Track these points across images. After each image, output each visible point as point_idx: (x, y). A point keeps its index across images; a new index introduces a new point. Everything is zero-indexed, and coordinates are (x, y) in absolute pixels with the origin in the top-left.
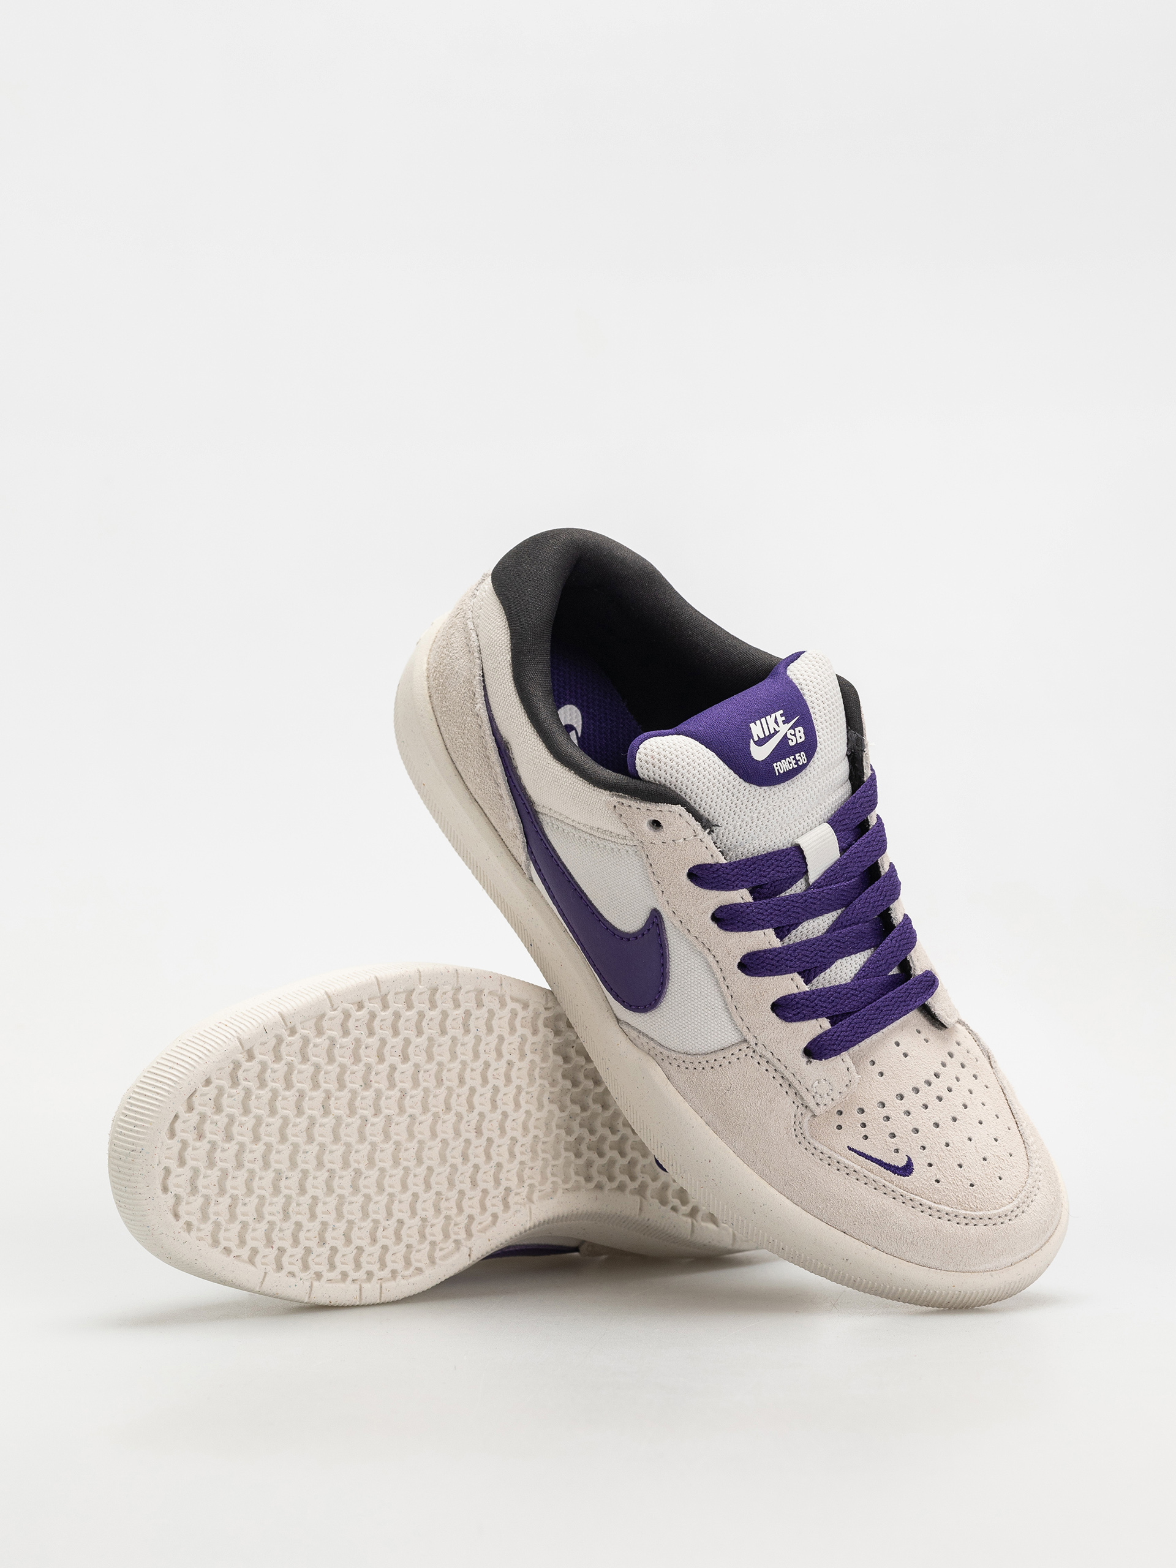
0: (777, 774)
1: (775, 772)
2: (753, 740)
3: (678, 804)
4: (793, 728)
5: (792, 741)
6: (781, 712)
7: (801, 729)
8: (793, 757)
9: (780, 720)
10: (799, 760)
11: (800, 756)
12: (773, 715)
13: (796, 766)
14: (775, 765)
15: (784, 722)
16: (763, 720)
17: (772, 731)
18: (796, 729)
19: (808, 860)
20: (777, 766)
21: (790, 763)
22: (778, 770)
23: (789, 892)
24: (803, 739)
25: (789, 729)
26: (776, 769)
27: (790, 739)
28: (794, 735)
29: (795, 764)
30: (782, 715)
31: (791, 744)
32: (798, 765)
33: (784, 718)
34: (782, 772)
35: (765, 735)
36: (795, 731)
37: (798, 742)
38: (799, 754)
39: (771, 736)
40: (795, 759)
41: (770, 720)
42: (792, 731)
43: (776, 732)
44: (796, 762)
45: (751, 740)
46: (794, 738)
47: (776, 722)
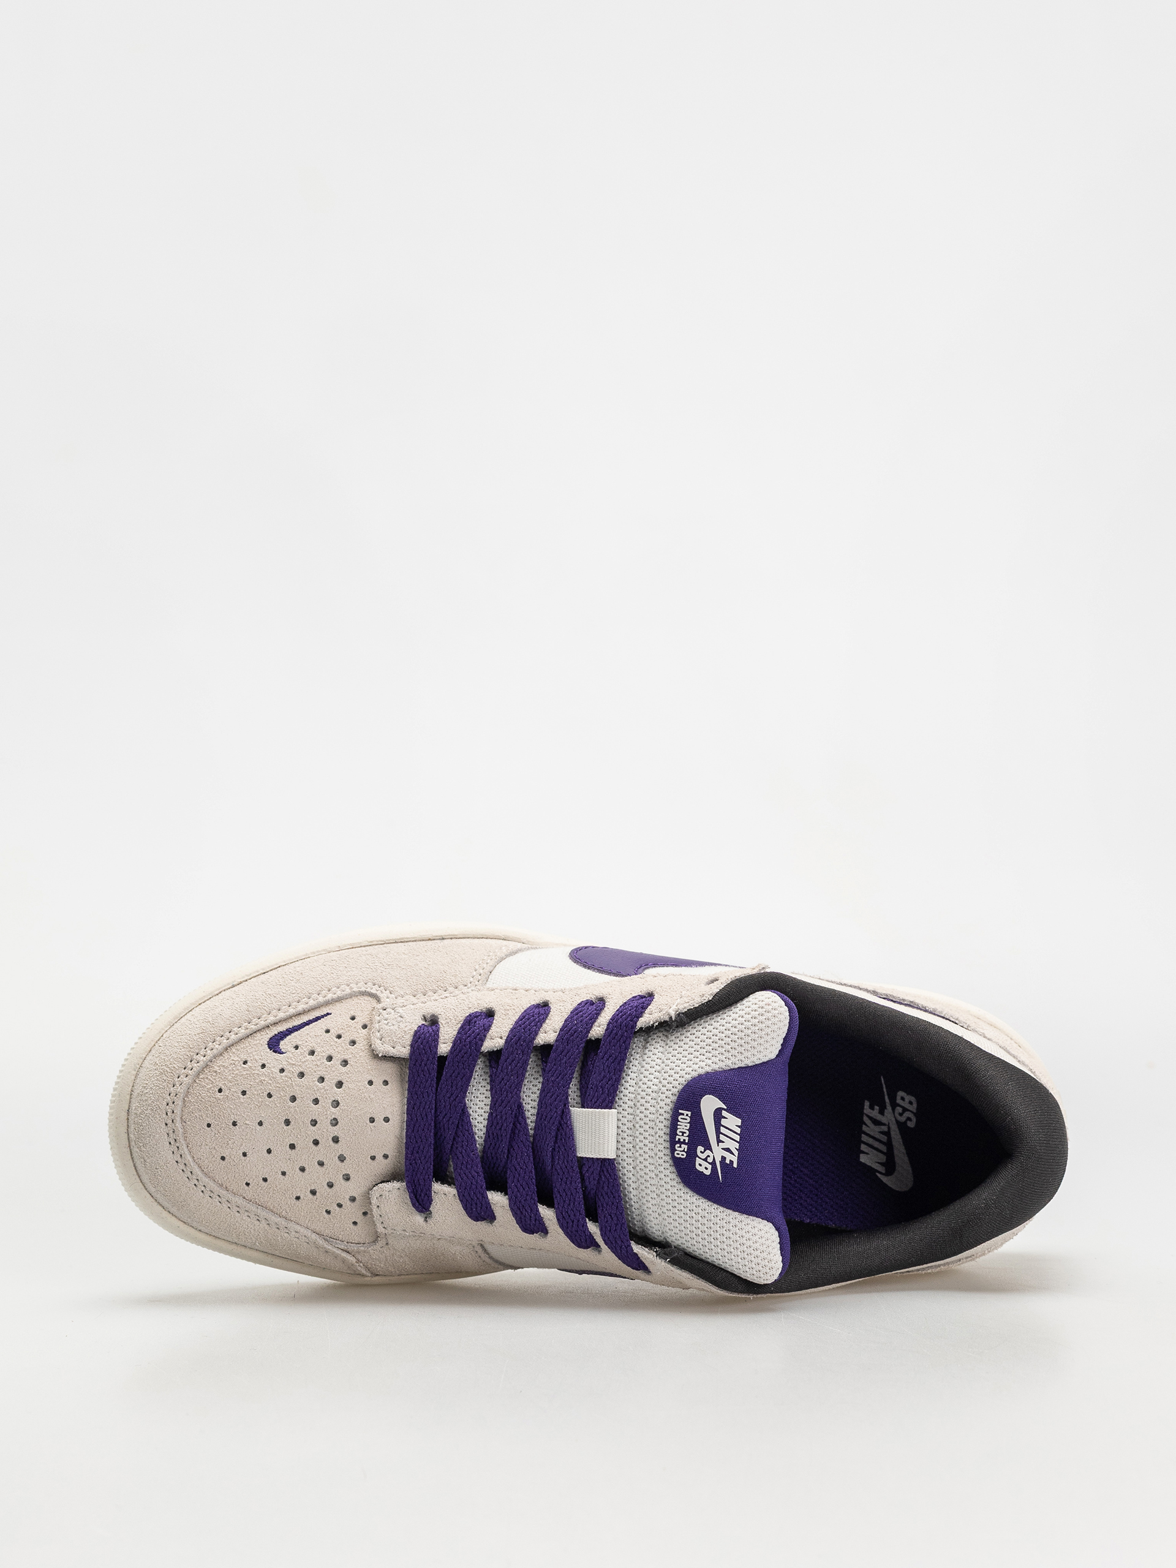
0: (680, 1111)
1: (683, 1110)
2: (724, 1109)
4: (713, 1164)
5: (701, 1152)
6: (735, 1165)
7: (708, 1173)
8: (687, 1141)
9: (729, 1157)
10: (680, 1147)
11: (684, 1151)
12: (736, 1153)
13: (677, 1140)
14: (689, 1113)
15: (723, 1158)
16: (737, 1138)
17: (722, 1137)
18: (710, 1167)
19: (594, 1111)
20: (687, 1115)
21: (683, 1133)
22: (683, 1114)
23: (574, 1081)
24: (698, 1168)
25: (714, 1159)
26: (685, 1112)
27: (705, 1151)
28: (705, 1160)
29: (679, 1139)
30: (732, 1162)
31: (700, 1148)
32: (677, 1143)
33: (728, 1162)
34: (680, 1118)
35: (723, 1126)
36: (709, 1163)
37: (697, 1159)
38: (686, 1150)
39: (718, 1133)
40: (684, 1142)
41: (734, 1146)
42: (710, 1160)
43: (719, 1141)
44: (679, 1142)
45: (726, 1108)
46: (703, 1156)
47: (728, 1150)
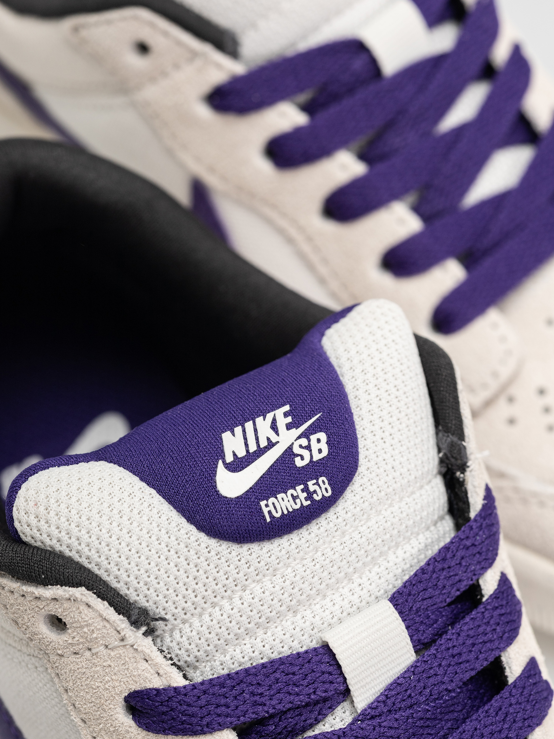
0: (268, 520)
1: (264, 516)
2: (224, 462)
3: (81, 585)
4: (306, 435)
5: (302, 458)
6: (287, 408)
7: (322, 436)
8: (302, 487)
9: (282, 422)
10: (315, 492)
11: (317, 484)
12: (270, 416)
13: (309, 502)
14: (263, 503)
15: (289, 427)
16: (249, 425)
17: (263, 443)
18: (313, 438)
19: (345, 670)
20: (267, 506)
21: (294, 498)
22: (270, 512)
23: (319, 729)
24: (325, 452)
25: (299, 437)
26: (265, 510)
27: (298, 455)
28: (308, 448)
29: (306, 499)
30: (286, 415)
31: (299, 463)
32: (313, 500)
33: (289, 419)
34: (278, 515)
35: (248, 451)
36: (309, 441)
37: (315, 459)
38: (315, 481)
39: (260, 452)
40: (306, 489)
41: (263, 423)
42: (304, 442)
43: (271, 445)
44: (310, 496)
45: (220, 462)
46: (306, 453)
47: (274, 427)
